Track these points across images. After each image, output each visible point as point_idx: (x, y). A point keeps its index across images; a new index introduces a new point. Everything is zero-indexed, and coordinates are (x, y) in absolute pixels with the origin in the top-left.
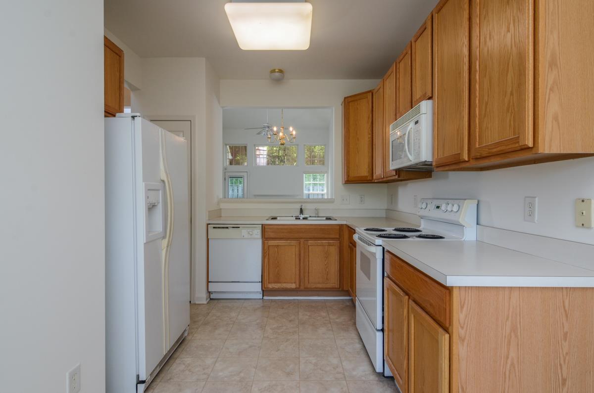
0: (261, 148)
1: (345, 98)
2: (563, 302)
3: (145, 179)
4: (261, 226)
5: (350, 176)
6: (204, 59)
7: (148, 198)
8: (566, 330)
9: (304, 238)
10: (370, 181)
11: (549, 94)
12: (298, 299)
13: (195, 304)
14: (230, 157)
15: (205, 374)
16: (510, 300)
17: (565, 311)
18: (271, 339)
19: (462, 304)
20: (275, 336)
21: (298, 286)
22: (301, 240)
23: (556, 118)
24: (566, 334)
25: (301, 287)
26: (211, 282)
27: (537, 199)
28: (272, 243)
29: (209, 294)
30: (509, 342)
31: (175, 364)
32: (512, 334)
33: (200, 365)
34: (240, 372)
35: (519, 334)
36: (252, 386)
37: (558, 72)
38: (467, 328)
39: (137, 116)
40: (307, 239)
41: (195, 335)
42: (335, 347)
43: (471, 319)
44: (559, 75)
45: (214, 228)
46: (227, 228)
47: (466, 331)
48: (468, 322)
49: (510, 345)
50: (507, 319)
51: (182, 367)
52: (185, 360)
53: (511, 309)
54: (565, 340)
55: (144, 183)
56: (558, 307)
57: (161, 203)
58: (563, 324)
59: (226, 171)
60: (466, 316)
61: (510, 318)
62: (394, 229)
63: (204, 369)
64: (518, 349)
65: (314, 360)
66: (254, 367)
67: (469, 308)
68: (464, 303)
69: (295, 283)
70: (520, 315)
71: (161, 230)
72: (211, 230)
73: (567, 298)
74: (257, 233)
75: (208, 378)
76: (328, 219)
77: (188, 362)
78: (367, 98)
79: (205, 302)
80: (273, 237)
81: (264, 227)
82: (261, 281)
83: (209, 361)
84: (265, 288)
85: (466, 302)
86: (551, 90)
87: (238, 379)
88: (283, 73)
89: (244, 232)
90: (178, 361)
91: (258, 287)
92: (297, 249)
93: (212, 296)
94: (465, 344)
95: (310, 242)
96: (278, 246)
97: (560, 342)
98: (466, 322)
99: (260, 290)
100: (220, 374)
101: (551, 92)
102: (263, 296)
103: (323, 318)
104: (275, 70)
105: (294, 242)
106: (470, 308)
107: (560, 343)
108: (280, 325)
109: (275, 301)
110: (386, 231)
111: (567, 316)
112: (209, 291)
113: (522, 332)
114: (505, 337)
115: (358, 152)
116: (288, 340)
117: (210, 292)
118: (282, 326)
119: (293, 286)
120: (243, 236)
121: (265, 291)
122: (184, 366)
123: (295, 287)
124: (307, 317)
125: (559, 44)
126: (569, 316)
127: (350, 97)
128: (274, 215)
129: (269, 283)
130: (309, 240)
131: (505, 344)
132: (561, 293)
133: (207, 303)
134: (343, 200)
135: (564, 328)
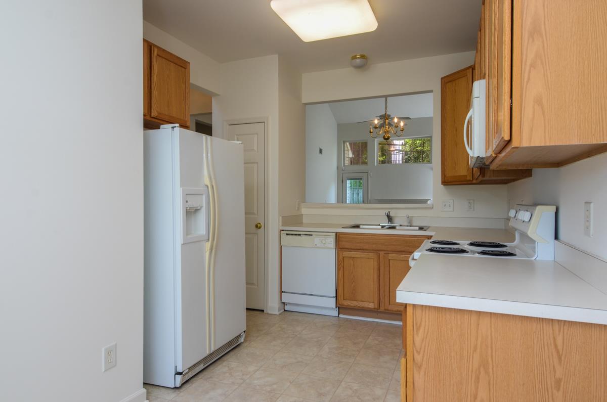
0: (395, 142)
1: (442, 78)
2: (554, 338)
3: (182, 185)
4: (334, 234)
5: (447, 175)
6: (277, 55)
7: (187, 202)
8: (558, 375)
9: (385, 251)
10: (470, 182)
11: (530, 72)
12: (377, 322)
13: (268, 314)
14: (351, 155)
15: (242, 379)
16: (478, 329)
17: (558, 352)
18: (323, 358)
19: (418, 325)
20: (329, 356)
21: (376, 307)
22: (381, 253)
23: (539, 101)
24: (558, 382)
25: (381, 308)
26: (284, 292)
27: (592, 204)
28: (346, 254)
29: (283, 305)
30: (478, 379)
31: (220, 366)
32: (482, 369)
33: (241, 371)
34: (274, 384)
35: (491, 370)
36: (278, 398)
37: (543, 42)
38: (424, 354)
39: (175, 127)
40: (387, 252)
41: (252, 343)
42: (390, 378)
43: (429, 344)
44: (544, 46)
45: (287, 234)
46: (300, 235)
47: (423, 357)
48: (425, 346)
49: (478, 382)
50: (475, 350)
51: (226, 369)
52: (231, 362)
53: (480, 339)
54: (558, 390)
55: (181, 188)
56: (546, 344)
57: (204, 207)
58: (554, 367)
59: (344, 172)
60: (423, 341)
61: (478, 350)
62: (469, 242)
63: (243, 375)
64: (490, 389)
65: (356, 386)
66: (290, 382)
67: (426, 331)
68: (420, 324)
69: (373, 302)
70: (492, 348)
71: (205, 233)
72: (284, 237)
73: (559, 334)
74: (331, 241)
75: (242, 384)
76: (421, 228)
77: (232, 366)
78: (467, 76)
79: (277, 313)
80: (349, 247)
81: (338, 235)
82: (335, 296)
83: (251, 369)
84: (339, 305)
85: (423, 324)
86: (533, 66)
87: (269, 390)
88: (366, 59)
89: (317, 240)
90: (224, 364)
91: (332, 303)
92: (376, 263)
93: (287, 308)
94: (422, 373)
95: (391, 256)
96: (354, 258)
97: (550, 390)
98: (423, 346)
99: (334, 306)
100: (256, 382)
101: (532, 68)
102: (339, 314)
103: (395, 346)
104: (356, 56)
105: (371, 255)
106: (428, 331)
107: (550, 393)
108: (342, 346)
109: (351, 320)
110: (459, 244)
111: (560, 358)
112: (283, 301)
113: (494, 369)
114: (472, 371)
115: (456, 145)
116: (341, 362)
117: (284, 303)
118: (342, 348)
119: (371, 306)
120: (316, 245)
121: (340, 308)
122: (227, 369)
123: (373, 307)
124: (377, 342)
125: (544, 6)
126: (563, 358)
127: (447, 76)
128: (358, 223)
129: (344, 299)
130: (390, 253)
131: (471, 380)
132: (551, 327)
133: (280, 314)
134: (445, 206)
135: (555, 372)
